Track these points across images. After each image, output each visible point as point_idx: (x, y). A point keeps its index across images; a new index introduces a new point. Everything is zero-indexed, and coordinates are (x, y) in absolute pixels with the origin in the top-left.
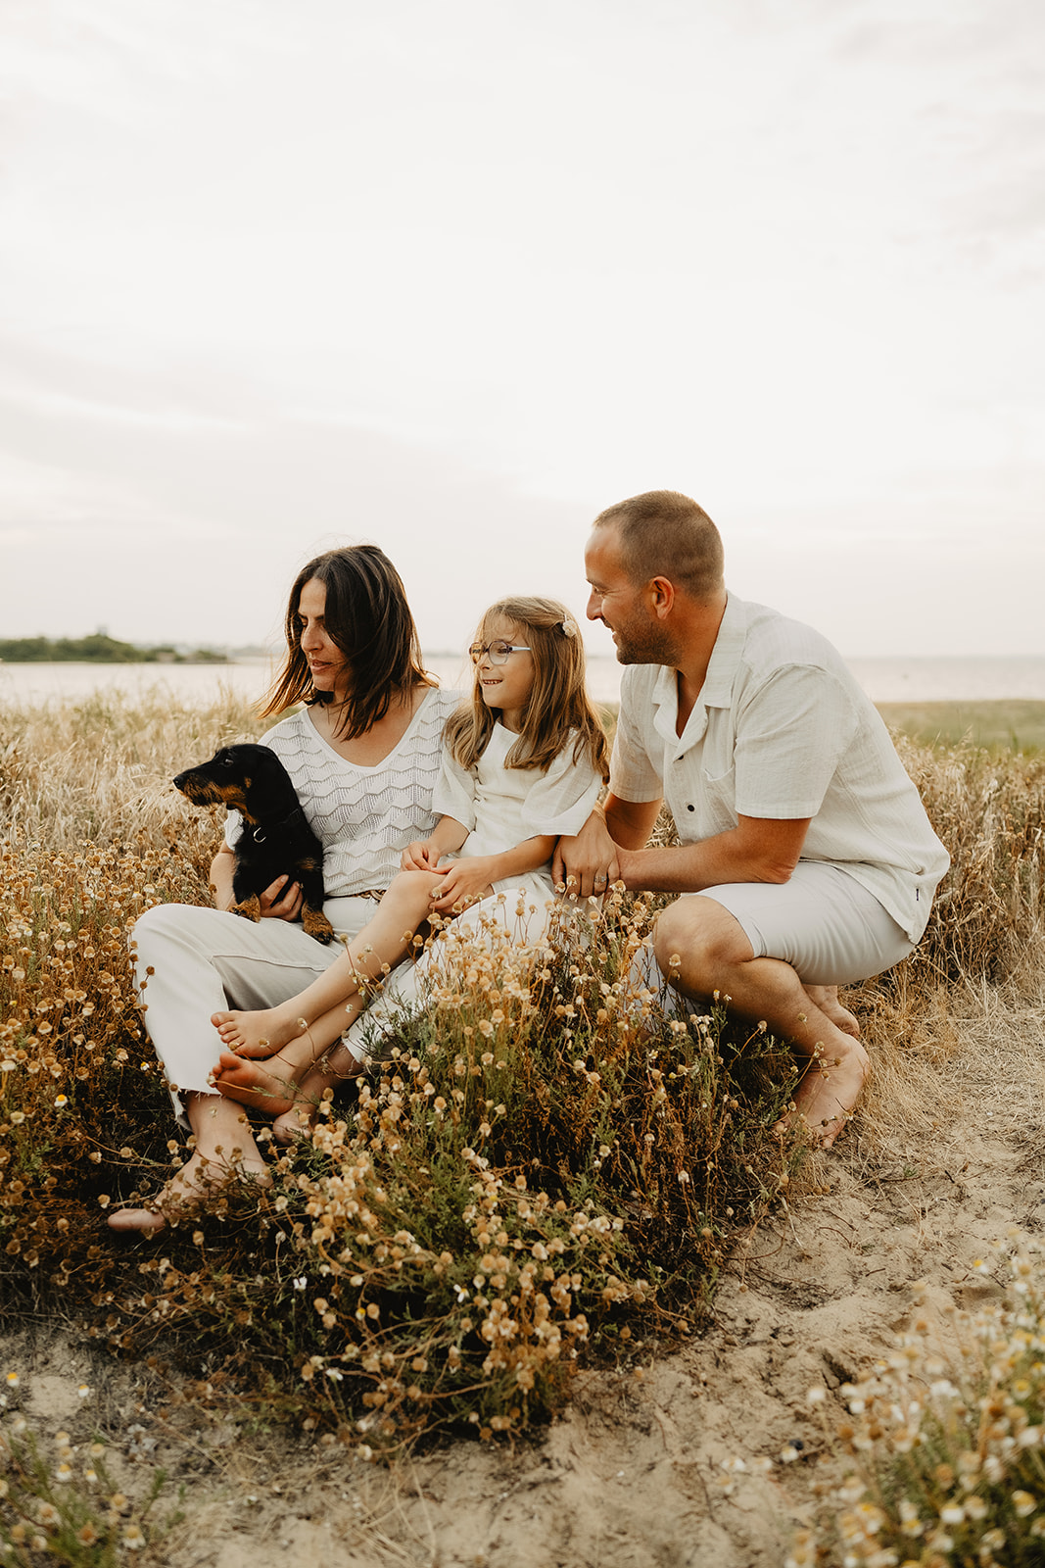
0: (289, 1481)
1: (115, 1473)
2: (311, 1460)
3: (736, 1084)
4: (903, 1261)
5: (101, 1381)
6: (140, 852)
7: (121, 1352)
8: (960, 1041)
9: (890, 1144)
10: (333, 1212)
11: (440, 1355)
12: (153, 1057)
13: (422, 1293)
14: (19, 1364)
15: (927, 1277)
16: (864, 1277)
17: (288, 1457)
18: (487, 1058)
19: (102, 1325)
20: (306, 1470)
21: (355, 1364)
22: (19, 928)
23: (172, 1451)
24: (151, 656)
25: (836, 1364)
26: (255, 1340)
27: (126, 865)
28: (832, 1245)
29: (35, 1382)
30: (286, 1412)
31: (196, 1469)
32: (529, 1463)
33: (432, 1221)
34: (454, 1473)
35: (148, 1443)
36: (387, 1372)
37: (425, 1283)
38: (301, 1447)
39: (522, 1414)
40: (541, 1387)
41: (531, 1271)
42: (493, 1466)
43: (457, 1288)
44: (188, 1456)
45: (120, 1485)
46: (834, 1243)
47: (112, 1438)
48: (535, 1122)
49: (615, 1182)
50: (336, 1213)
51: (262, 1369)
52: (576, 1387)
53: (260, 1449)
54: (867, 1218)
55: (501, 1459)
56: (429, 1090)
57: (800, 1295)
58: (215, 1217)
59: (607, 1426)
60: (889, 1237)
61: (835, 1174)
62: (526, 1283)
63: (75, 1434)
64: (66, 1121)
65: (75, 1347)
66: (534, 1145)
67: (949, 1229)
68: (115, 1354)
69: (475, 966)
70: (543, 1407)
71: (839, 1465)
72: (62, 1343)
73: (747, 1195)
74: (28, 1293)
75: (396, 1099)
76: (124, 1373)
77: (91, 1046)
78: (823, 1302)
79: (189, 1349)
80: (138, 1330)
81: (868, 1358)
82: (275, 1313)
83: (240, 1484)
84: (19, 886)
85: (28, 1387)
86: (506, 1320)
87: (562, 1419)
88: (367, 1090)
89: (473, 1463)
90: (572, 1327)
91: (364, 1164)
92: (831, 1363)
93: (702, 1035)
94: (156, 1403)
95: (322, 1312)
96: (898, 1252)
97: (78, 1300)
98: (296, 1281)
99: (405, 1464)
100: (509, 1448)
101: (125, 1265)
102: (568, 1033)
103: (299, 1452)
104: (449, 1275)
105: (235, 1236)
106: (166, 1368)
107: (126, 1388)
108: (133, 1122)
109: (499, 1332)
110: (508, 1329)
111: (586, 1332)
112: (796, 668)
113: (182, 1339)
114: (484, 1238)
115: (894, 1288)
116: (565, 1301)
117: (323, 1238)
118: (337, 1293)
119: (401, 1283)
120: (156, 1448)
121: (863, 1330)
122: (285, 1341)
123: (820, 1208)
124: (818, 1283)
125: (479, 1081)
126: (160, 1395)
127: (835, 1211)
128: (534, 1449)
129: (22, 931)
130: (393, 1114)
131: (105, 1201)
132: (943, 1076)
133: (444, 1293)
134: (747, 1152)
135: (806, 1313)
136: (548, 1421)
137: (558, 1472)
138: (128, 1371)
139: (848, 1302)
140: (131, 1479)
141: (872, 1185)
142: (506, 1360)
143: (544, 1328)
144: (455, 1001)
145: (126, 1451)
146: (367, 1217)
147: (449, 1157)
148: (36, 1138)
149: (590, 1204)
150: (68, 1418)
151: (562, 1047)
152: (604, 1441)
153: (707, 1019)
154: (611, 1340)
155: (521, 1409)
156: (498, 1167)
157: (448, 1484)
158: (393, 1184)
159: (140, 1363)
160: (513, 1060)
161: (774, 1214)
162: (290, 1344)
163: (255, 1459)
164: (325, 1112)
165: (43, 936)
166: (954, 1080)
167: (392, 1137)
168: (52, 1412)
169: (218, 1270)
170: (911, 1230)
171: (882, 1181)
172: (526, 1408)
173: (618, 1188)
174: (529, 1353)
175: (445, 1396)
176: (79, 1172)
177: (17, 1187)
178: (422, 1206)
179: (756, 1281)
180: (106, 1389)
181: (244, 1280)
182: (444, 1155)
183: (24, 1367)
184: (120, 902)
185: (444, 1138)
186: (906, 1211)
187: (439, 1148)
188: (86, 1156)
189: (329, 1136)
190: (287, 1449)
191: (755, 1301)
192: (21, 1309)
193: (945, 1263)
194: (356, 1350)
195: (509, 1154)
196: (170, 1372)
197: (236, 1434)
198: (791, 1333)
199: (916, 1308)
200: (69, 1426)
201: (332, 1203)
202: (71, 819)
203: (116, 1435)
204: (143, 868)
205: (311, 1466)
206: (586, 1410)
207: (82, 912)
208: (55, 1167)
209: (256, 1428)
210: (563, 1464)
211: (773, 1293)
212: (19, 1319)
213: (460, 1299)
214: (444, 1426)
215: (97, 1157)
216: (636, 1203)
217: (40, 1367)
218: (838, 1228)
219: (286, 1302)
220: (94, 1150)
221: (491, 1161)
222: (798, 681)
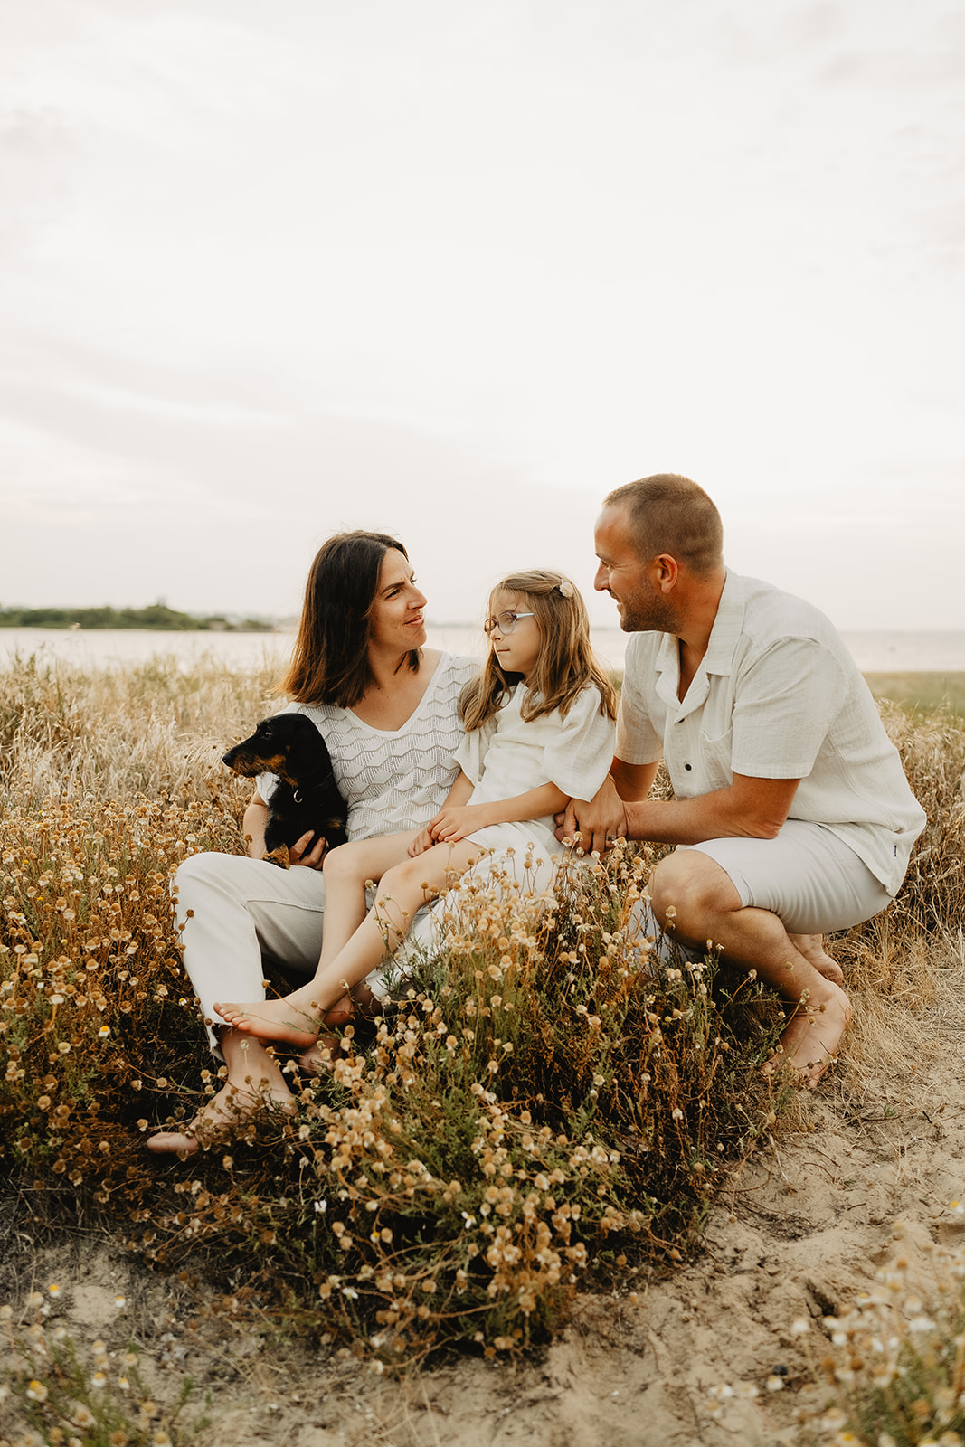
0: (308, 1391)
1: (148, 1378)
2: (328, 1372)
3: (728, 1027)
4: (883, 1196)
5: (137, 1292)
6: (184, 804)
7: (157, 1265)
8: (938, 989)
9: (871, 1085)
10: (351, 1142)
11: (448, 1277)
12: (191, 994)
13: (432, 1218)
14: (63, 1274)
15: (905, 1212)
16: (846, 1211)
17: (307, 1368)
18: (496, 1000)
19: (139, 1240)
20: (324, 1381)
21: (369, 1284)
22: (71, 872)
23: (201, 1360)
24: (204, 625)
25: (819, 1294)
26: (279, 1257)
27: (170, 816)
28: (816, 1179)
29: (78, 1291)
30: (306, 1326)
31: (222, 1378)
32: (530, 1380)
33: (443, 1151)
34: (460, 1389)
35: (179, 1351)
36: (399, 1292)
37: (436, 1209)
38: (319, 1359)
39: (524, 1335)
40: (542, 1309)
41: (533, 1201)
42: (496, 1383)
43: (465, 1215)
44: (216, 1365)
45: (153, 1390)
46: (818, 1178)
47: (147, 1346)
48: (540, 1060)
49: (614, 1117)
50: (354, 1143)
51: (285, 1285)
52: (575, 1309)
53: (282, 1359)
54: (849, 1155)
55: (504, 1376)
56: (442, 1028)
57: (785, 1226)
58: (244, 1142)
59: (603, 1347)
60: (869, 1174)
61: (820, 1113)
62: (529, 1212)
63: (113, 1341)
64: (111, 1050)
65: (115, 1259)
66: (538, 1081)
67: (926, 1167)
68: (151, 1267)
69: (485, 914)
70: (544, 1328)
71: (821, 1393)
72: (103, 1255)
73: (736, 1131)
74: (73, 1208)
75: (411, 1037)
76: (159, 1285)
77: (134, 982)
78: (807, 1234)
79: (218, 1264)
80: (173, 1244)
81: (849, 1288)
82: (298, 1233)
83: (263, 1392)
84: (73, 834)
85: (70, 1296)
86: (510, 1247)
87: (561, 1339)
88: (384, 1028)
89: (478, 1379)
90: (571, 1253)
91: (381, 1097)
92: (814, 1292)
93: (696, 981)
94: (187, 1314)
95: (339, 1235)
96: (879, 1188)
97: (118, 1215)
98: (317, 1204)
99: (414, 1379)
100: (511, 1366)
101: (162, 1184)
102: (572, 977)
103: (317, 1363)
104: (458, 1202)
105: (263, 1160)
106: (196, 1282)
107: (160, 1299)
108: (172, 1052)
109: (503, 1258)
110: (513, 1254)
111: (584, 1259)
112: (793, 640)
113: (213, 1255)
114: (489, 1168)
115: (874, 1222)
116: (566, 1229)
117: (341, 1166)
118: (355, 1216)
119: (413, 1209)
120: (186, 1356)
121: (845, 1262)
122: (307, 1260)
123: (805, 1145)
124: (803, 1216)
125: (488, 1021)
126: (191, 1306)
127: (820, 1148)
128: (535, 1367)
129: (74, 875)
130: (408, 1051)
131: (143, 1125)
132: (922, 1022)
133: (453, 1218)
134: (737, 1090)
135: (791, 1244)
136: (548, 1341)
137: (556, 1390)
138: (162, 1283)
139: (830, 1234)
140: (163, 1384)
141: (854, 1124)
142: (509, 1284)
143: (545, 1255)
144: (466, 947)
145: (159, 1358)
146: (382, 1146)
147: (460, 1091)
148: (83, 1065)
149: (590, 1138)
150: (107, 1325)
151: (565, 990)
152: (601, 1361)
153: (701, 966)
154: (608, 1266)
155: (523, 1330)
156: (506, 1101)
157: (454, 1398)
158: (408, 1116)
159: (173, 1276)
160: (520, 1002)
161: (762, 1150)
162: (311, 1262)
163: (277, 1369)
164: (346, 1048)
165: (93, 880)
166: (931, 1026)
167: (407, 1072)
168: (92, 1320)
169: (246, 1192)
170: (890, 1167)
171: (864, 1120)
172: (527, 1329)
173: (616, 1123)
174: (531, 1278)
175: (453, 1316)
176: (122, 1098)
177: (63, 1111)
178: (434, 1137)
179: (744, 1212)
180: (142, 1299)
181: (269, 1201)
182: (455, 1089)
183: (68, 1277)
184: (164, 850)
185: (455, 1074)
186: (886, 1149)
187: (450, 1083)
188: (128, 1083)
189: (349, 1070)
190: (307, 1361)
191: (743, 1232)
192: (66, 1223)
193: (923, 1199)
194: (371, 1270)
195: (516, 1089)
196: (201, 1286)
197: (260, 1346)
198: (776, 1263)
199: (895, 1242)
200: (106, 1333)
201: (350, 1133)
202: (124, 772)
203: (150, 1343)
204: (186, 818)
205: (328, 1378)
206: (584, 1332)
207: (129, 858)
208: (100, 1092)
209: (278, 1340)
210: (561, 1382)
211: (760, 1225)
212: (64, 1232)
213: (468, 1225)
214: (452, 1344)
215: (138, 1084)
216: (633, 1137)
217: (82, 1277)
218: (821, 1163)
219: (308, 1223)
220: (135, 1077)
221: (499, 1096)
222: (795, 652)
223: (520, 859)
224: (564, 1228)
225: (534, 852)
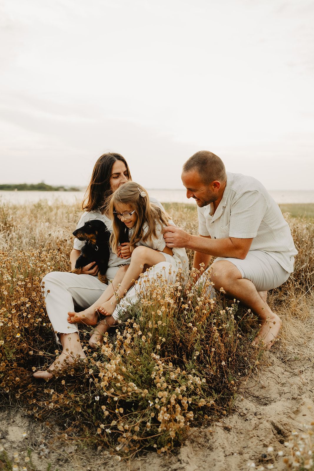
0: (93, 466)
1: (35, 461)
2: (100, 458)
3: (240, 329)
4: (296, 389)
5: (31, 429)
6: (48, 251)
7: (38, 419)
8: (310, 313)
9: (290, 348)
10: (108, 376)
11: (144, 424)
13: (138, 402)
14: (5, 422)
15: (304, 395)
16: (283, 394)
17: (93, 456)
18: (160, 322)
19: (32, 409)
20: (99, 462)
21: (115, 428)
22: (7, 277)
23: (54, 454)
24: (57, 189)
25: (276, 426)
26: (82, 416)
27: (43, 256)
28: (272, 383)
29: (10, 428)
30: (92, 442)
31: (62, 461)
32: (174, 461)
33: (141, 377)
34: (148, 464)
35: (47, 451)
36: (126, 431)
37: (139, 399)
38: (97, 453)
40: (178, 435)
41: (174, 397)
42: (161, 462)
43: (149, 401)
44: (60, 456)
45: (37, 466)
46: (273, 382)
47: (35, 449)
48: (175, 342)
49: (202, 362)
50: (109, 376)
51: (84, 427)
52: (189, 433)
53: (84, 454)
54: (283, 374)
55: (164, 459)
56: (140, 333)
57: (262, 400)
58: (70, 375)
59: (199, 447)
60: (291, 380)
61: (272, 359)
62: (173, 401)
63: (22, 447)
64: (21, 341)
65: (23, 417)
66: (174, 350)
67: (311, 378)
68: (36, 420)
69: (155, 291)
70: (178, 441)
71: (279, 463)
72: (19, 415)
73: (244, 366)
74: (8, 398)
75: (129, 336)
76: (39, 426)
77: (29, 316)
78: (270, 403)
79: (61, 418)
80: (44, 411)
81: (286, 424)
82: (89, 406)
83: (77, 467)
84: (7, 263)
85: (7, 430)
86: (166, 414)
87: (184, 445)
88: (119, 333)
89: (155, 461)
90: (188, 415)
91: (119, 359)
92: (274, 425)
93: (230, 314)
94: (49, 436)
95: (104, 410)
96: (295, 386)
97: (24, 401)
98: (96, 397)
99: (132, 461)
100: (167, 455)
101: (40, 389)
102: (186, 312)
103: (96, 455)
104: (147, 396)
105: (76, 380)
106: (52, 426)
107: (40, 431)
108: (44, 340)
109: (164, 418)
110: (167, 417)
111: (193, 417)
112: (249, 192)
113: (59, 414)
114: (159, 385)
115: (294, 399)
116: (186, 406)
117: (105, 385)
118: (109, 401)
119: (131, 399)
120: (49, 453)
121: (284, 414)
122: (92, 417)
123: (268, 370)
124: (268, 396)
125: (157, 329)
126: (51, 434)
127: (273, 371)
128: (175, 456)
129: (7, 278)
130: (128, 341)
131: (34, 369)
132: (305, 325)
133: (145, 401)
134: (244, 351)
135: (264, 407)
136: (180, 446)
137: (184, 465)
138: (40, 425)
139: (279, 403)
140: (41, 463)
141: (284, 362)
142: (166, 427)
143: (179, 417)
144: (149, 303)
145: (39, 454)
146: (120, 377)
147: (147, 355)
148: (11, 346)
149: (194, 371)
150: (20, 442)
151: (184, 317)
152: (198, 452)
153: (232, 309)
154: (200, 416)
155: (171, 444)
156: (163, 357)
157: (146, 468)
158: (128, 365)
159: (44, 423)
160: (168, 322)
161: (253, 373)
162: (94, 418)
163: (82, 457)
164: (106, 341)
165: (14, 280)
166: (309, 326)
167: (128, 349)
168: (15, 440)
169: (70, 392)
170: (298, 378)
171: (288, 361)
172: (173, 443)
173: (202, 365)
174: (174, 425)
175: (146, 438)
176: (26, 357)
177: (3, 365)
178: (138, 372)
179: (248, 395)
180: (33, 432)
181: (79, 395)
182: (145, 354)
183: (6, 424)
184: (40, 268)
185: (145, 349)
186: (296, 371)
187: (143, 351)
188: (28, 352)
189: (107, 349)
190: (93, 454)
191: (248, 403)
192: (6, 404)
193: (310, 390)
194: (116, 422)
195: (166, 353)
196: (54, 426)
197: (75, 449)
198: (260, 414)
199: (302, 406)
200: (20, 445)
201: (108, 372)
202: (27, 240)
203: (36, 448)
204: (48, 257)
205: (101, 460)
206: (192, 442)
207: (28, 271)
208: (17, 356)
209: (82, 447)
210: (185, 462)
211: (253, 400)
212: (5, 407)
213: (151, 405)
214: (145, 448)
215: (31, 353)
216: (208, 369)
217: (11, 423)
218: (273, 377)
219: (93, 403)
220: (30, 350)
221: (160, 356)
222: (251, 195)
223: (167, 271)
224: (185, 406)
225: (172, 268)
